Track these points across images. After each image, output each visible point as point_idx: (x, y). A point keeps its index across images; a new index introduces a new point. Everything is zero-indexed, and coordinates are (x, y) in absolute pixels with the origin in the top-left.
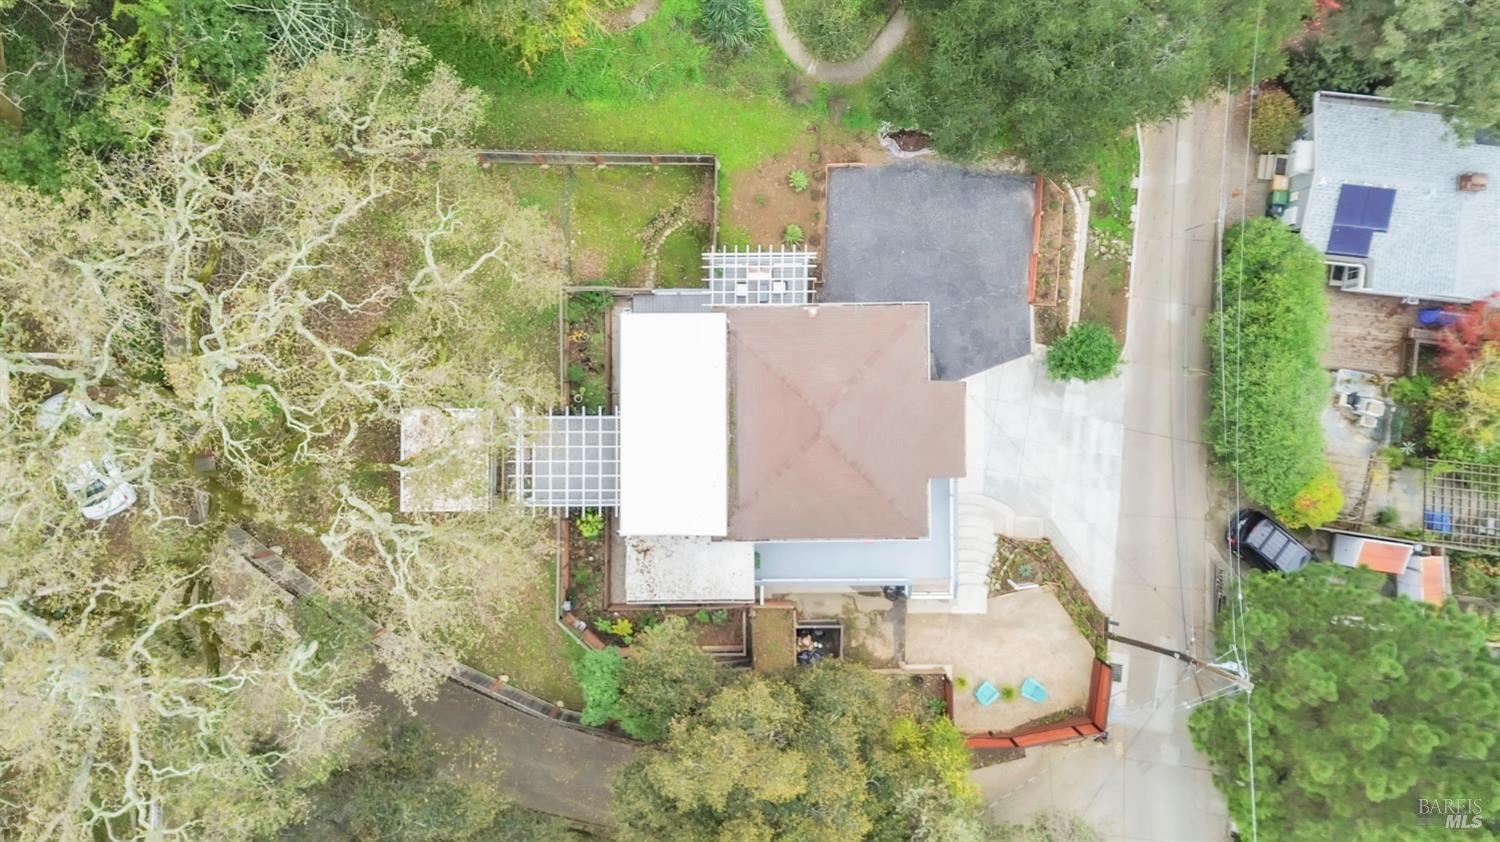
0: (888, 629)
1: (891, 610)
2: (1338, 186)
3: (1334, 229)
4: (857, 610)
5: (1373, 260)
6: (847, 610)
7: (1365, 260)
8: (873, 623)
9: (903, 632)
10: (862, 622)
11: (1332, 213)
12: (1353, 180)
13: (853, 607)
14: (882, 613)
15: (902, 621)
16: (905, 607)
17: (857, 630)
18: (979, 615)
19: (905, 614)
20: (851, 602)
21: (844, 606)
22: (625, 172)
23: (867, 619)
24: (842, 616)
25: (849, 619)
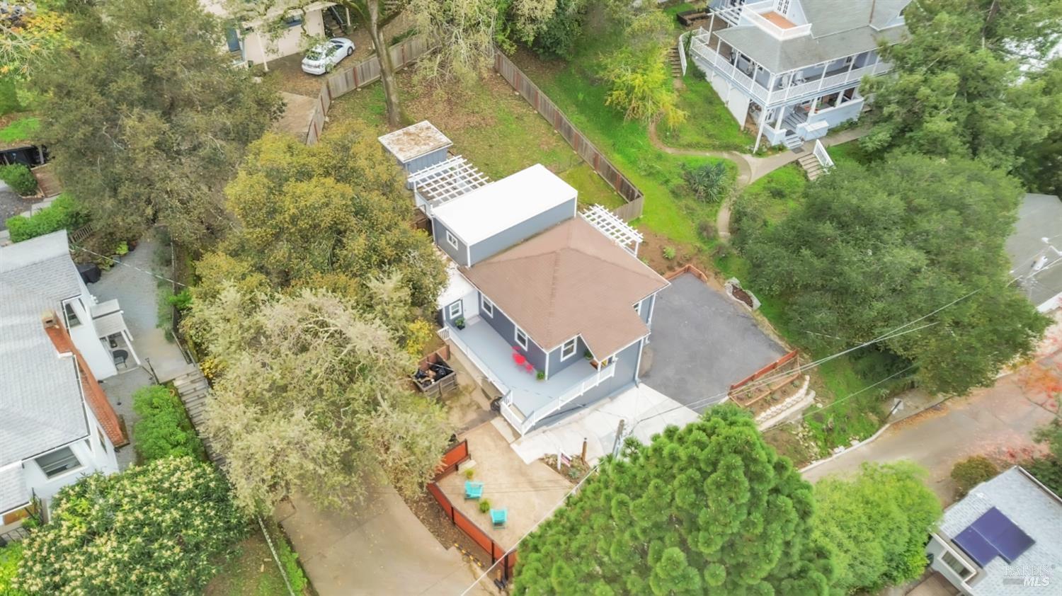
0: (472, 415)
1: (484, 411)
2: (989, 507)
3: (968, 528)
4: (470, 393)
5: (985, 574)
6: (466, 388)
7: (979, 569)
8: (469, 406)
9: (477, 425)
10: (465, 400)
11: (974, 519)
12: (1005, 511)
13: (471, 389)
14: (479, 407)
15: (483, 421)
16: (493, 418)
17: (458, 399)
18: (522, 461)
19: (489, 420)
20: (473, 387)
21: (467, 385)
22: (602, 183)
23: (469, 401)
24: (460, 387)
25: (461, 392)
